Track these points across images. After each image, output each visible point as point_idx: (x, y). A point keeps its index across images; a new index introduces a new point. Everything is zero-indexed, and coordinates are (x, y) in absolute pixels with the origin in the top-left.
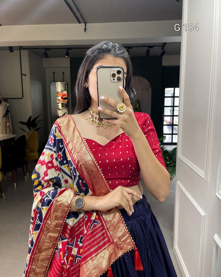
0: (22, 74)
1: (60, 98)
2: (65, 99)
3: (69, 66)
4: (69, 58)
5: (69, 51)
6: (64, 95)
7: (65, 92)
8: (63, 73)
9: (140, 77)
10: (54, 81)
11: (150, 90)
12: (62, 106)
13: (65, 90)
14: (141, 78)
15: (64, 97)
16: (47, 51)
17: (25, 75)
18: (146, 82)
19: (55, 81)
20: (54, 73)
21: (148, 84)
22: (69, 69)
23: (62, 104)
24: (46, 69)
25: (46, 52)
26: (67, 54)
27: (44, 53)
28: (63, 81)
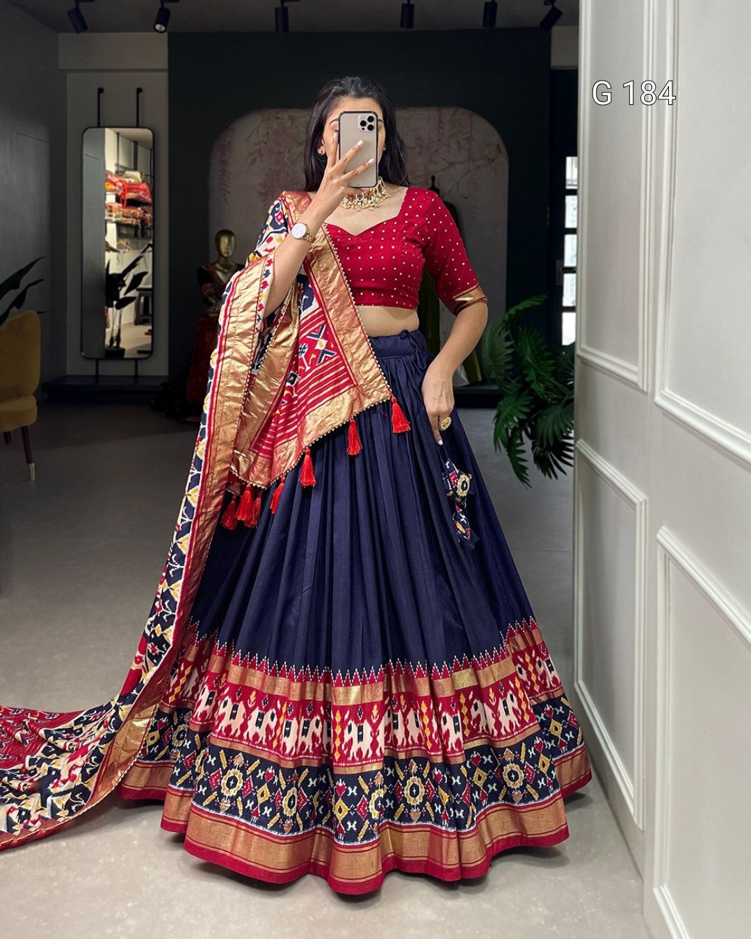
1: (111, 199)
2: (133, 203)
3: (166, 66)
4: (166, 34)
5: (167, 5)
6: (129, 188)
7: (135, 176)
8: (139, 90)
9: (461, 110)
10: (99, 126)
11: (503, 164)
12: (120, 235)
13: (135, 169)
14: (462, 115)
15: (131, 195)
16: (83, 6)
18: (484, 133)
20: (101, 91)
21: (495, 138)
22: (165, 75)
23: (119, 225)
24: (69, 76)
25: (77, 10)
26: (163, 17)
27: (69, 13)
28: (138, 126)
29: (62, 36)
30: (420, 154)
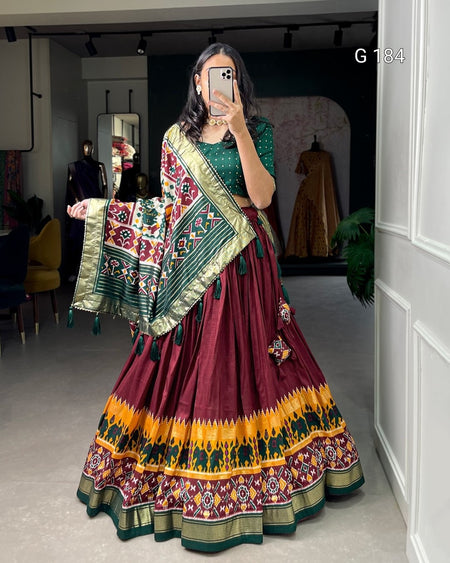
0: (32, 94)
3: (146, 76)
4: (145, 58)
5: (145, 38)
8: (131, 91)
9: (322, 98)
10: (107, 113)
11: (347, 130)
14: (323, 100)
16: (95, 40)
17: (40, 96)
18: (336, 111)
19: (109, 112)
20: (108, 92)
21: (342, 114)
22: (146, 82)
24: (89, 83)
25: (90, 42)
26: (142, 45)
27: (86, 45)
28: (130, 112)
29: (83, 59)
30: (298, 125)
